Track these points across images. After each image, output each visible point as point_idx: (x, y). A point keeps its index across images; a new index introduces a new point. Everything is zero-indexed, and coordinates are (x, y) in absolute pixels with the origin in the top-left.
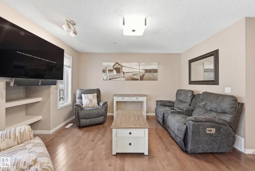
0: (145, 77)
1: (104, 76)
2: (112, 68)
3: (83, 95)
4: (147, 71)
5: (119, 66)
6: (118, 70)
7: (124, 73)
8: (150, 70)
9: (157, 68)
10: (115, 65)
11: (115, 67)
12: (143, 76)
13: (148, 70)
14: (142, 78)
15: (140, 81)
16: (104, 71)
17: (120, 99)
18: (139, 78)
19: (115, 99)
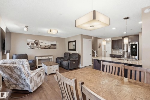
1: (29, 47)
2: (33, 43)
4: (52, 45)
5: (38, 42)
6: (37, 44)
7: (40, 45)
12: (50, 47)
14: (49, 48)
15: (48, 49)
16: (28, 44)
17: (40, 58)
18: (48, 48)
19: (37, 59)
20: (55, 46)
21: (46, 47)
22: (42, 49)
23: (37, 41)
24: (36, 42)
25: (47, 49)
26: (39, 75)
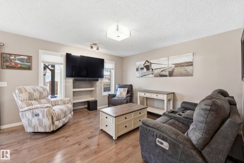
0: (175, 73)
2: (143, 66)
5: (149, 64)
6: (148, 68)
7: (152, 70)
8: (181, 63)
9: (191, 61)
10: (145, 63)
11: (145, 65)
12: (173, 71)
13: (178, 64)
14: (171, 74)
15: (168, 78)
16: (137, 70)
17: (142, 94)
18: (168, 74)
19: (139, 94)
20: (189, 69)
21: (163, 73)
22: (155, 77)
23: (149, 62)
24: (147, 64)
25: (166, 76)
26: (36, 115)
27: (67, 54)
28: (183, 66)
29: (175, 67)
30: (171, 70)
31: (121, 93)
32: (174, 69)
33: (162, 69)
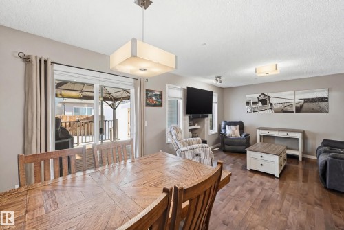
0: (304, 109)
1: (248, 108)
2: (257, 100)
3: (227, 126)
4: (307, 101)
5: (266, 98)
6: (264, 102)
7: (271, 104)
8: (313, 99)
9: (326, 96)
11: (260, 98)
12: (301, 106)
13: (309, 99)
14: (299, 110)
15: (295, 114)
16: (248, 104)
17: (265, 133)
18: (294, 110)
19: (259, 132)
20: (323, 105)
21: (289, 109)
22: (275, 112)
23: (265, 95)
24: (263, 97)
25: (293, 112)
26: (197, 155)
27: (188, 87)
28: (316, 102)
29: (305, 102)
30: (298, 105)
31: (234, 132)
32: (303, 105)
33: (286, 105)
